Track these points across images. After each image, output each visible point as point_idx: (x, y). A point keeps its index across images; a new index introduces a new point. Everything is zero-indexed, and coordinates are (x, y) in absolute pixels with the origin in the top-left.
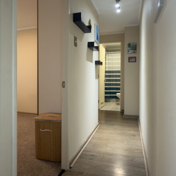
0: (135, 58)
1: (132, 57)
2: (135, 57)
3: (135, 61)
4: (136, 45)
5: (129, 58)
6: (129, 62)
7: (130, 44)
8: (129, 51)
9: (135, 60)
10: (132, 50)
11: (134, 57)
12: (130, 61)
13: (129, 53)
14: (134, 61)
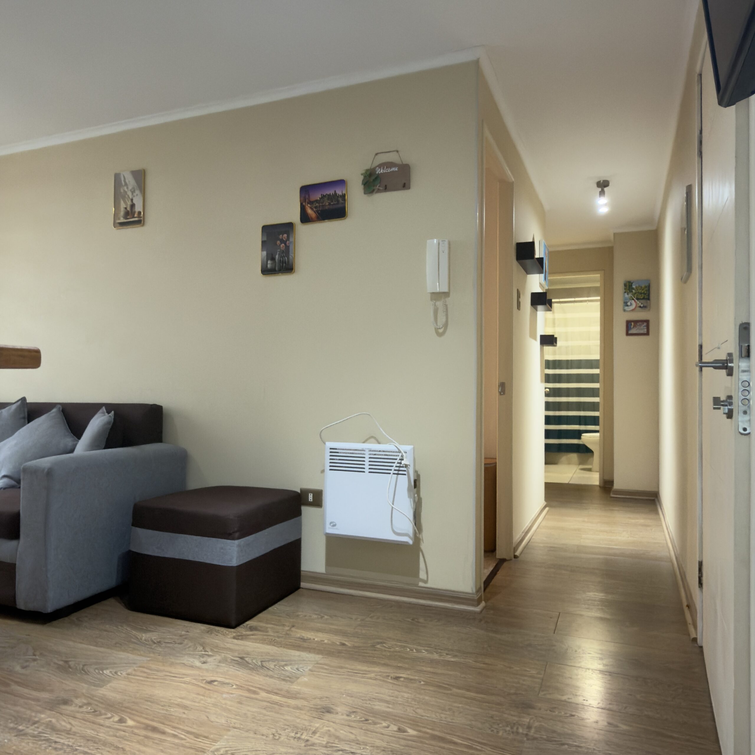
0: (645, 324)
1: (636, 322)
2: (647, 322)
3: (647, 334)
4: (648, 287)
5: (629, 324)
6: (628, 334)
7: (629, 282)
8: (629, 304)
9: (645, 331)
10: (638, 299)
11: (643, 321)
12: (630, 332)
13: (626, 308)
14: (642, 332)
